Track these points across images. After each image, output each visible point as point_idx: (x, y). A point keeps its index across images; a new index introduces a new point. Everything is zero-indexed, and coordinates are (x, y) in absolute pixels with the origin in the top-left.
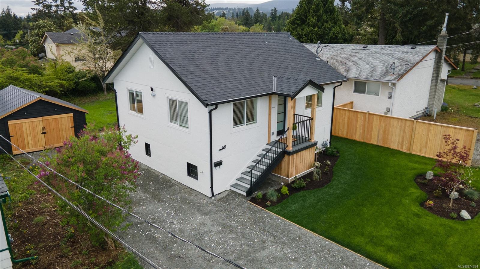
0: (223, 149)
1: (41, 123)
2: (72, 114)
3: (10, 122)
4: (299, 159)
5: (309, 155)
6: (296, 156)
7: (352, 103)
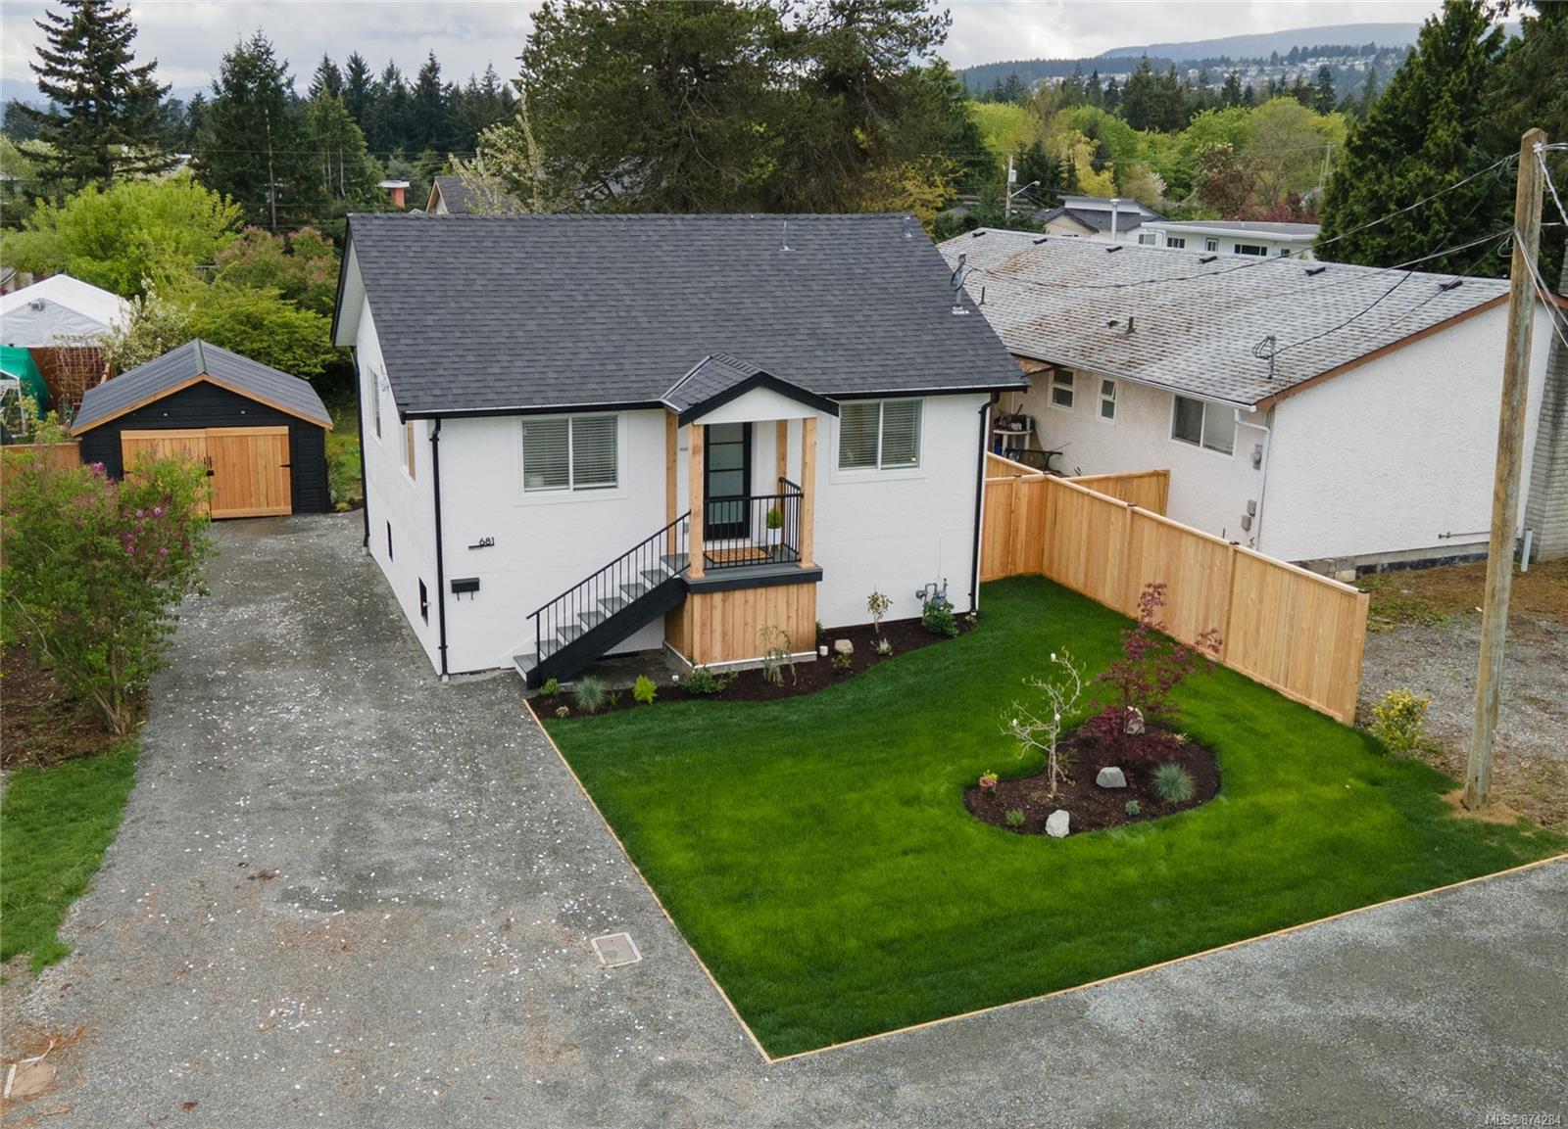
0: (482, 546)
1: (202, 446)
2: (287, 428)
3: (126, 435)
4: (739, 612)
5: (785, 606)
6: (724, 601)
7: (1162, 476)
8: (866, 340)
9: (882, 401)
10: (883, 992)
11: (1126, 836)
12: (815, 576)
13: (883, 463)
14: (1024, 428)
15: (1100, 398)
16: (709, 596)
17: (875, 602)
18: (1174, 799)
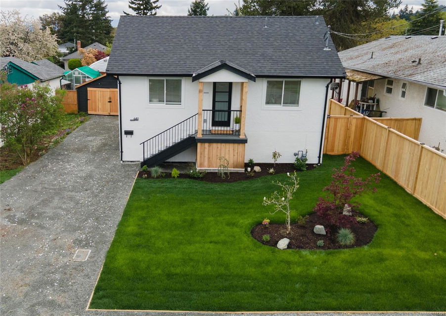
0: (134, 120)
1: (109, 94)
3: (89, 89)
4: (214, 151)
5: (232, 151)
6: (209, 146)
7: (418, 121)
8: (282, 58)
9: (284, 80)
10: (153, 293)
11: (308, 254)
12: (244, 141)
13: (283, 103)
14: (374, 102)
15: (401, 90)
16: (203, 144)
17: (275, 155)
18: (342, 243)
